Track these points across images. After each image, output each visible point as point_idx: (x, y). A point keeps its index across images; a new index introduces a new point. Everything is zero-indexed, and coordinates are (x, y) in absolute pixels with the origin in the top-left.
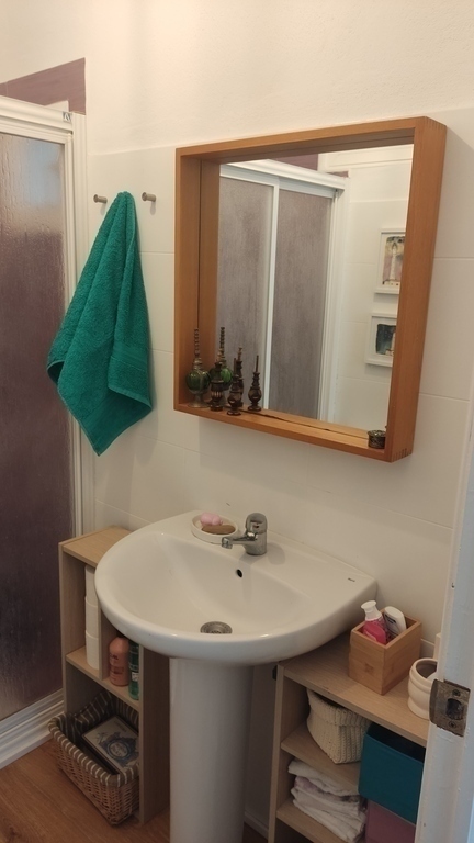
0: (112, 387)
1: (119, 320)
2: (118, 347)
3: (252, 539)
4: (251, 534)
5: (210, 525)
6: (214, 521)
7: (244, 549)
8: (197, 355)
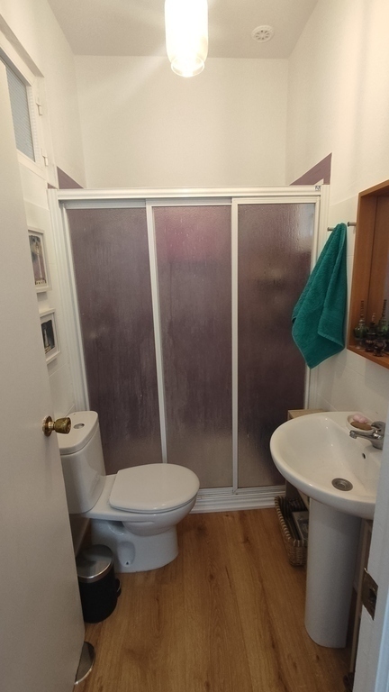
0: (319, 333)
1: (327, 296)
2: (325, 311)
3: (376, 438)
4: (375, 435)
5: (358, 422)
6: (361, 420)
7: (370, 443)
8: (362, 317)
